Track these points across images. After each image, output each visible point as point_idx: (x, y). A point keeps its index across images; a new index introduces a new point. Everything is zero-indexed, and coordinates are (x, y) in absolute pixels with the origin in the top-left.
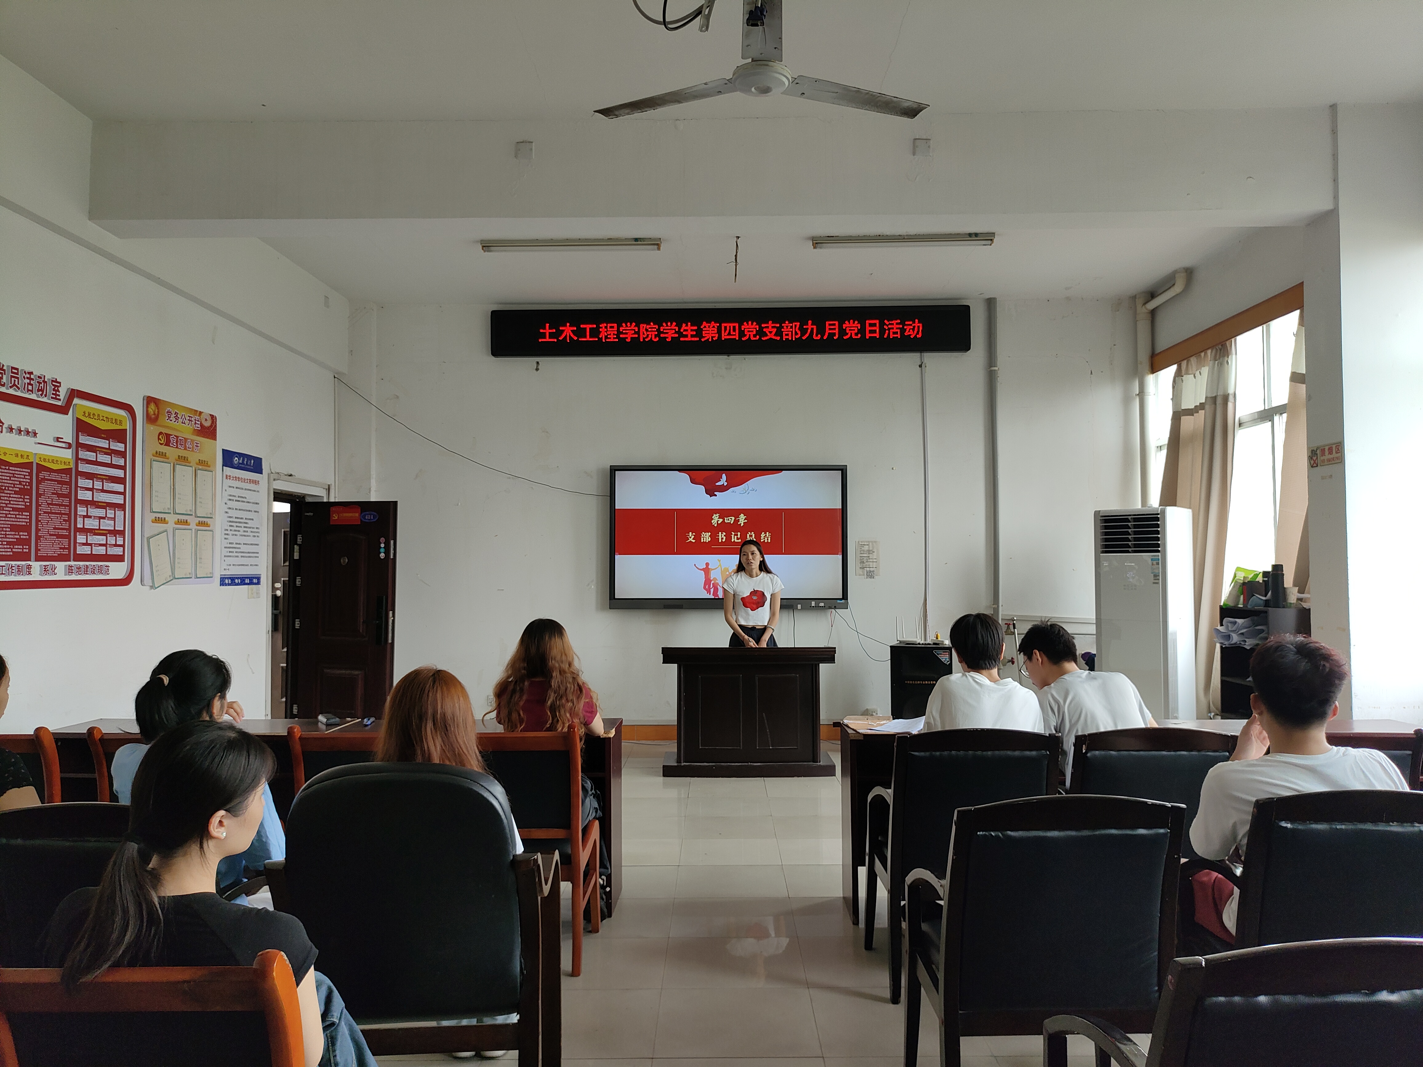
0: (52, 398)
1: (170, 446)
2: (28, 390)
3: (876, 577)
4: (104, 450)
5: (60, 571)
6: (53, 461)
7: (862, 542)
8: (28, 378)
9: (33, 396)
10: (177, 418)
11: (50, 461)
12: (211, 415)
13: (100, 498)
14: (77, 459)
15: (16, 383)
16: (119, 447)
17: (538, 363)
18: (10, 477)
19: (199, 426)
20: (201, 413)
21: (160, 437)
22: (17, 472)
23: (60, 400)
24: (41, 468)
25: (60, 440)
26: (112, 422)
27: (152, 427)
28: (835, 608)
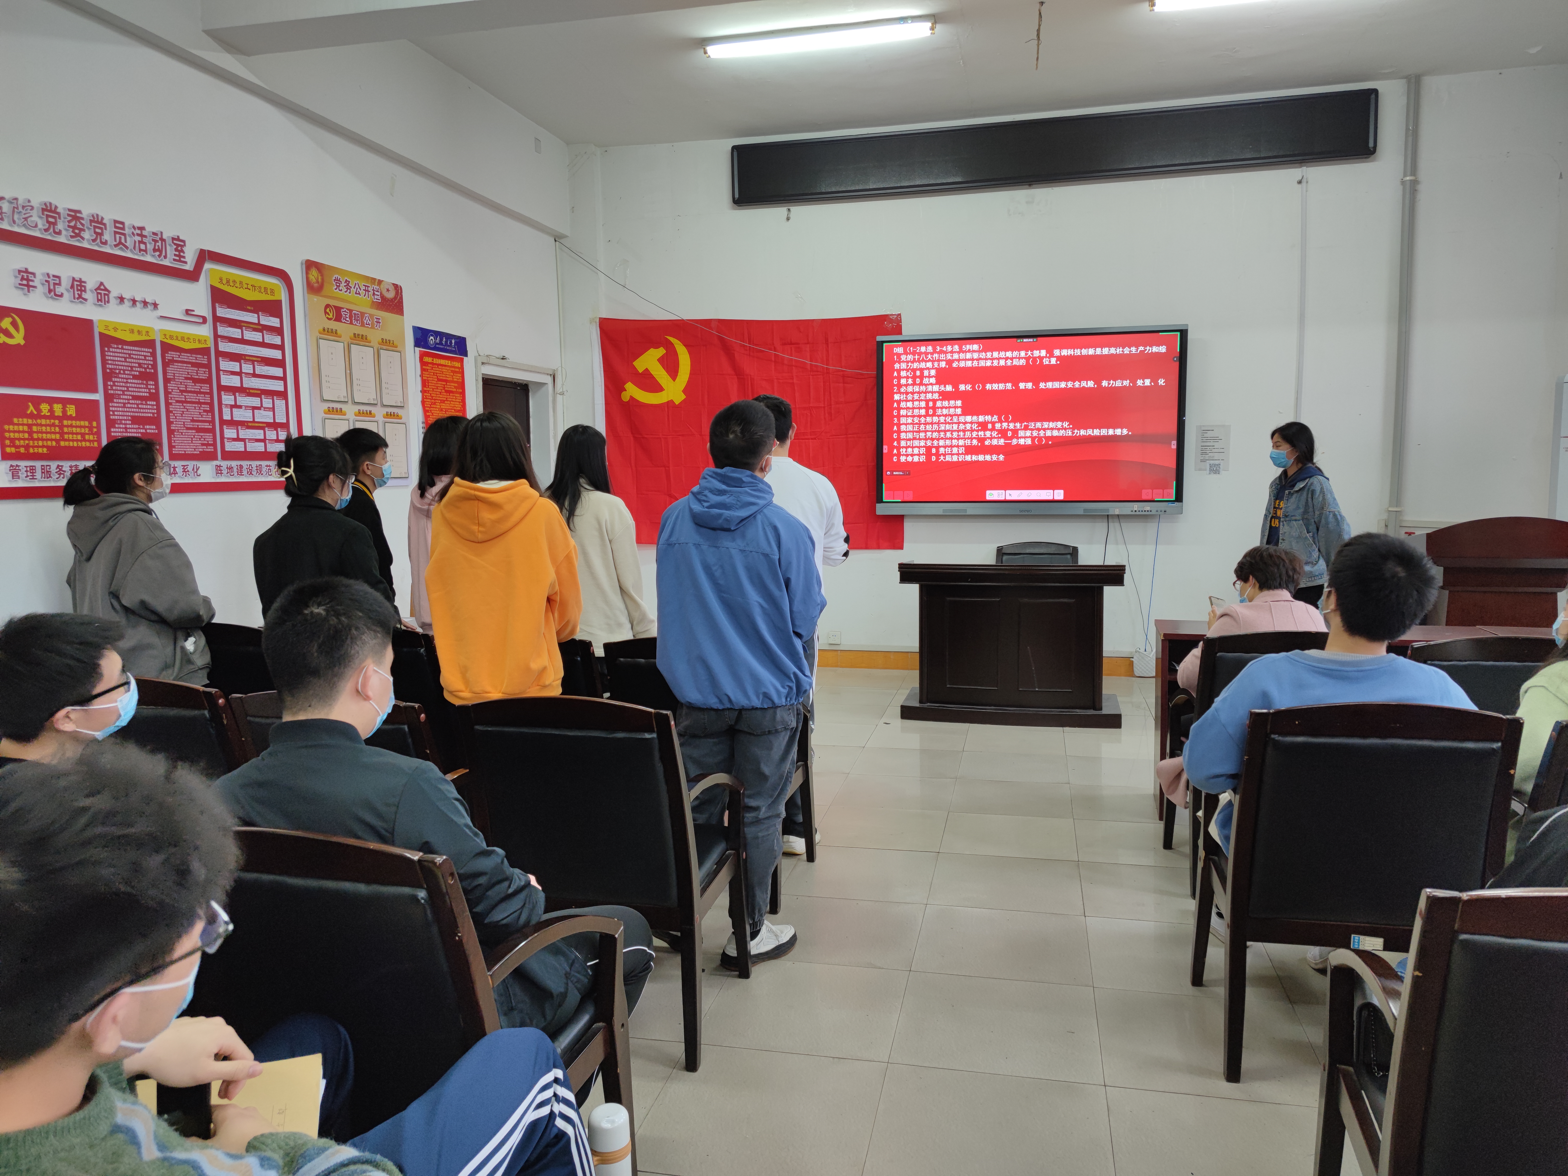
0: (174, 260)
1: (342, 322)
2: (140, 250)
3: (1222, 472)
4: (252, 326)
5: (206, 472)
6: (183, 339)
7: (1205, 427)
8: (138, 235)
9: (148, 258)
10: (348, 287)
11: (179, 338)
12: (394, 284)
13: (251, 384)
14: (216, 336)
15: (123, 241)
16: (274, 322)
17: (788, 212)
18: (125, 358)
19: (379, 297)
20: (380, 282)
21: (328, 310)
22: (134, 352)
23: (186, 263)
24: (167, 347)
25: (190, 312)
26: (260, 292)
27: (315, 298)
28: (1166, 512)
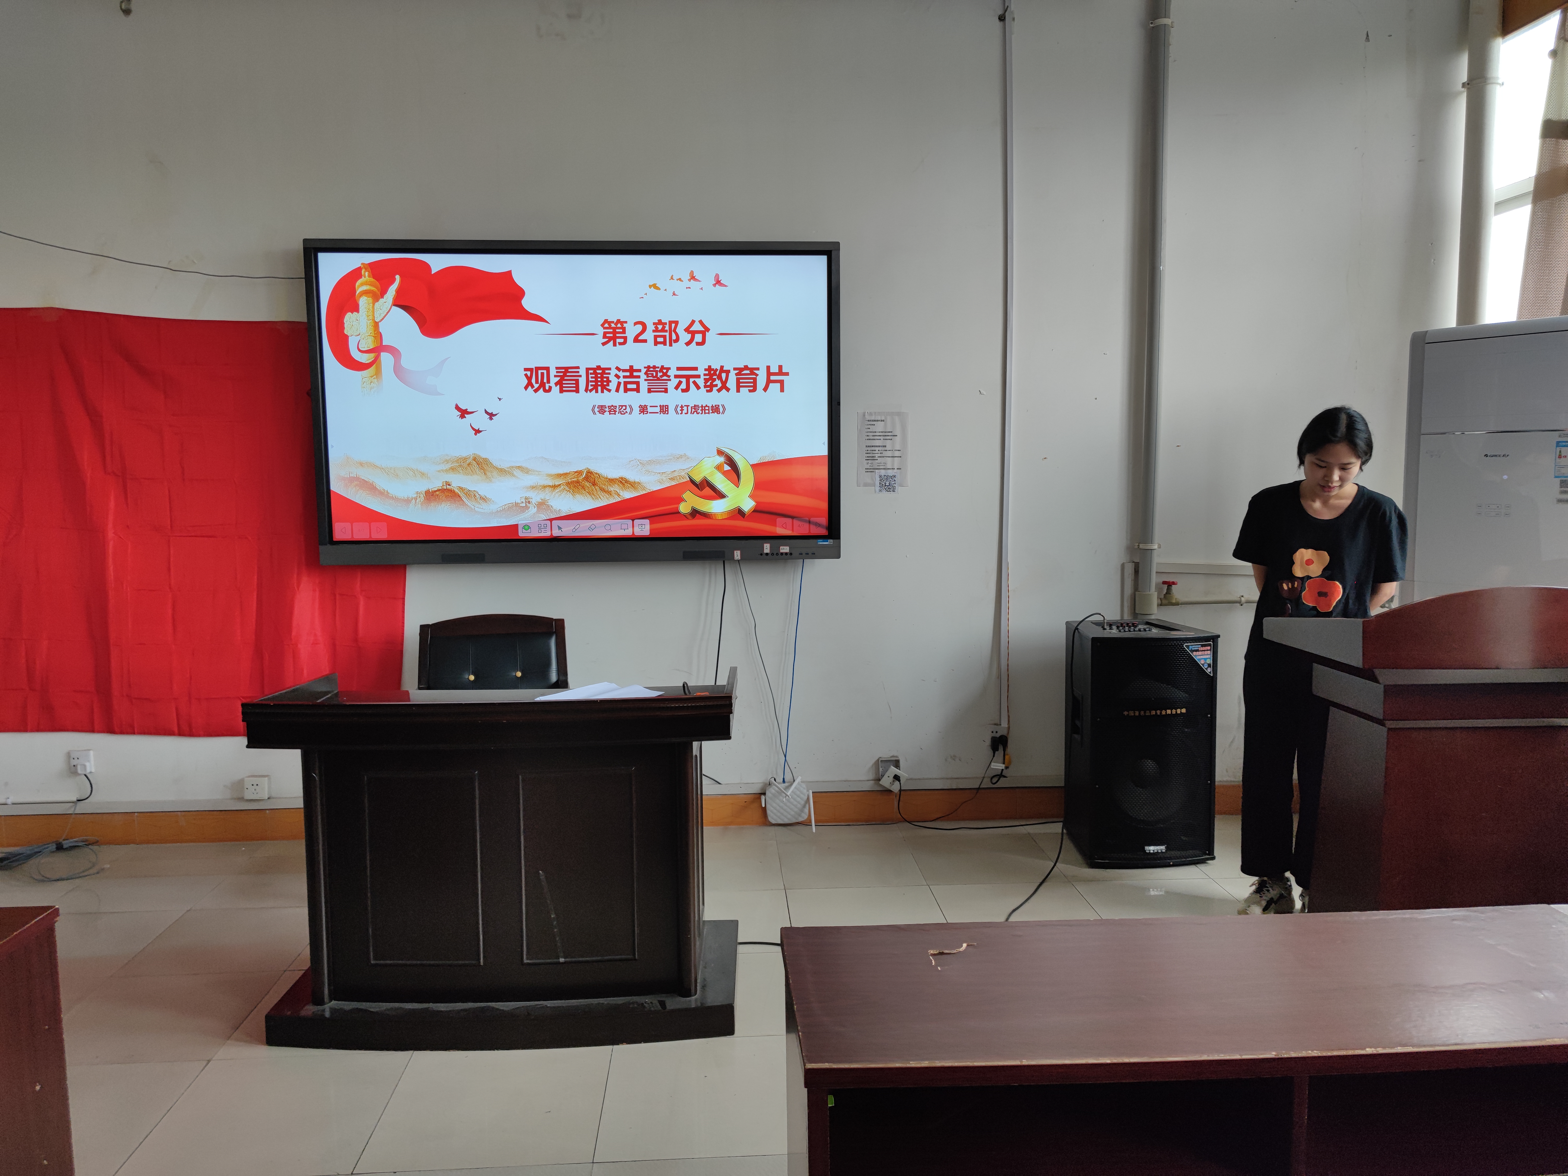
3: (899, 489)
7: (871, 414)
28: (814, 556)
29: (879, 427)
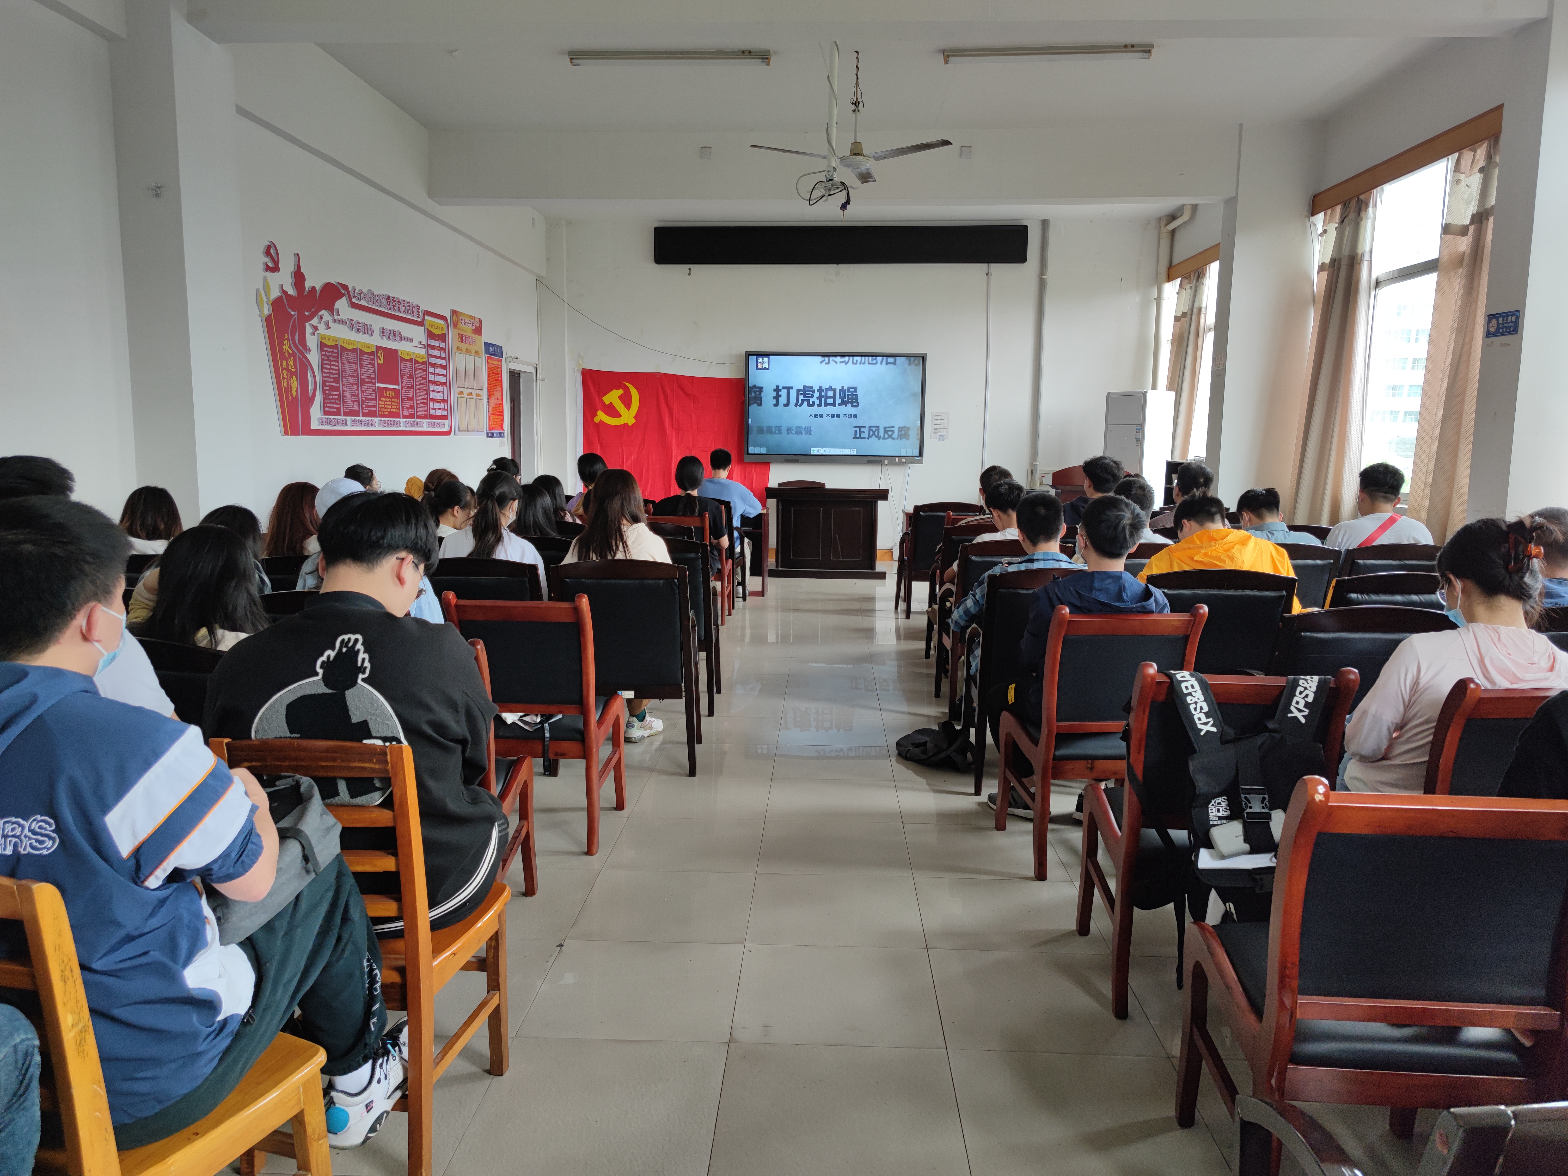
0: (417, 317)
1: (463, 342)
2: (409, 313)
4: (438, 348)
5: (425, 425)
7: (936, 413)
8: (409, 305)
9: (411, 317)
10: (465, 323)
11: (419, 357)
12: (479, 319)
13: (437, 379)
14: (428, 355)
15: (405, 309)
16: (443, 345)
17: (690, 269)
19: (474, 327)
20: (475, 318)
21: (458, 337)
22: (408, 365)
23: (420, 317)
24: (417, 362)
25: (421, 343)
26: (440, 329)
27: (455, 330)
28: (914, 463)
29: (939, 417)
